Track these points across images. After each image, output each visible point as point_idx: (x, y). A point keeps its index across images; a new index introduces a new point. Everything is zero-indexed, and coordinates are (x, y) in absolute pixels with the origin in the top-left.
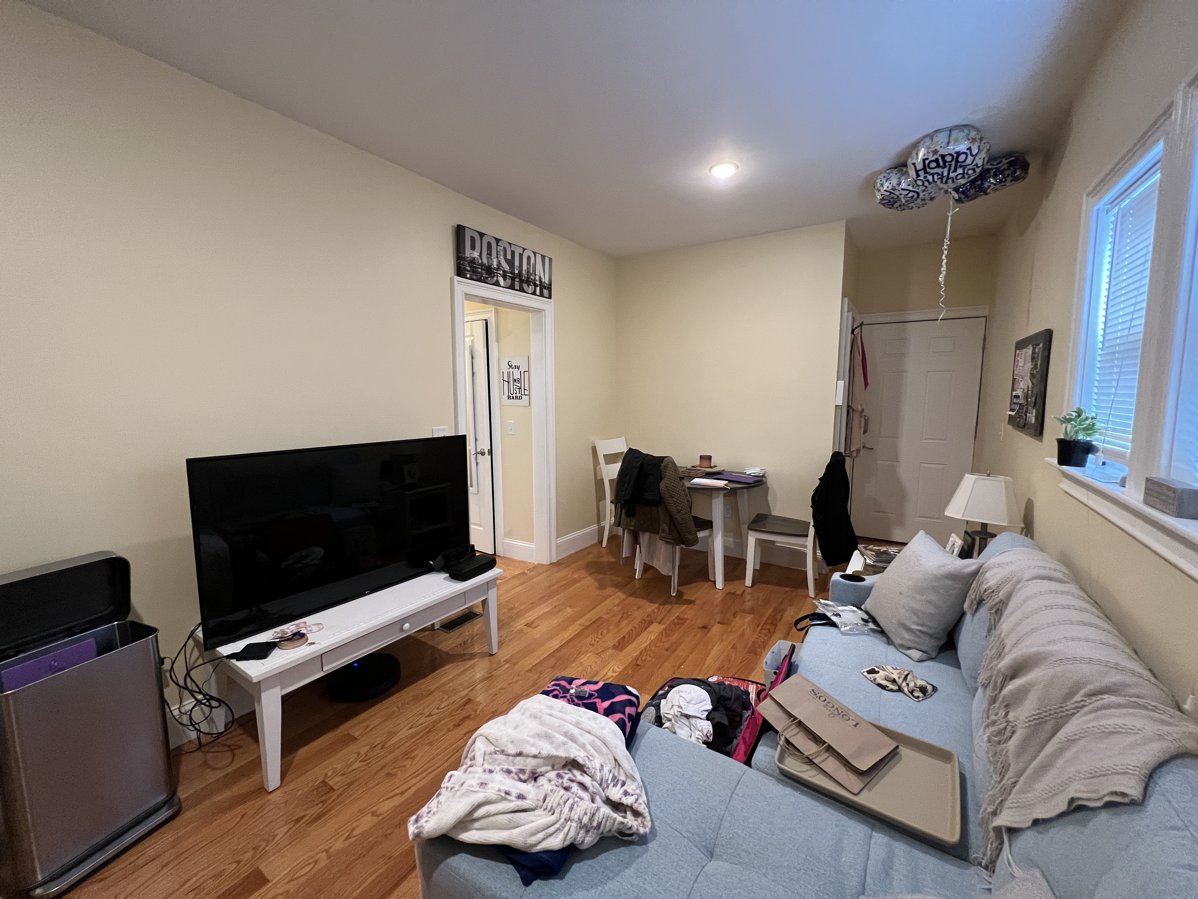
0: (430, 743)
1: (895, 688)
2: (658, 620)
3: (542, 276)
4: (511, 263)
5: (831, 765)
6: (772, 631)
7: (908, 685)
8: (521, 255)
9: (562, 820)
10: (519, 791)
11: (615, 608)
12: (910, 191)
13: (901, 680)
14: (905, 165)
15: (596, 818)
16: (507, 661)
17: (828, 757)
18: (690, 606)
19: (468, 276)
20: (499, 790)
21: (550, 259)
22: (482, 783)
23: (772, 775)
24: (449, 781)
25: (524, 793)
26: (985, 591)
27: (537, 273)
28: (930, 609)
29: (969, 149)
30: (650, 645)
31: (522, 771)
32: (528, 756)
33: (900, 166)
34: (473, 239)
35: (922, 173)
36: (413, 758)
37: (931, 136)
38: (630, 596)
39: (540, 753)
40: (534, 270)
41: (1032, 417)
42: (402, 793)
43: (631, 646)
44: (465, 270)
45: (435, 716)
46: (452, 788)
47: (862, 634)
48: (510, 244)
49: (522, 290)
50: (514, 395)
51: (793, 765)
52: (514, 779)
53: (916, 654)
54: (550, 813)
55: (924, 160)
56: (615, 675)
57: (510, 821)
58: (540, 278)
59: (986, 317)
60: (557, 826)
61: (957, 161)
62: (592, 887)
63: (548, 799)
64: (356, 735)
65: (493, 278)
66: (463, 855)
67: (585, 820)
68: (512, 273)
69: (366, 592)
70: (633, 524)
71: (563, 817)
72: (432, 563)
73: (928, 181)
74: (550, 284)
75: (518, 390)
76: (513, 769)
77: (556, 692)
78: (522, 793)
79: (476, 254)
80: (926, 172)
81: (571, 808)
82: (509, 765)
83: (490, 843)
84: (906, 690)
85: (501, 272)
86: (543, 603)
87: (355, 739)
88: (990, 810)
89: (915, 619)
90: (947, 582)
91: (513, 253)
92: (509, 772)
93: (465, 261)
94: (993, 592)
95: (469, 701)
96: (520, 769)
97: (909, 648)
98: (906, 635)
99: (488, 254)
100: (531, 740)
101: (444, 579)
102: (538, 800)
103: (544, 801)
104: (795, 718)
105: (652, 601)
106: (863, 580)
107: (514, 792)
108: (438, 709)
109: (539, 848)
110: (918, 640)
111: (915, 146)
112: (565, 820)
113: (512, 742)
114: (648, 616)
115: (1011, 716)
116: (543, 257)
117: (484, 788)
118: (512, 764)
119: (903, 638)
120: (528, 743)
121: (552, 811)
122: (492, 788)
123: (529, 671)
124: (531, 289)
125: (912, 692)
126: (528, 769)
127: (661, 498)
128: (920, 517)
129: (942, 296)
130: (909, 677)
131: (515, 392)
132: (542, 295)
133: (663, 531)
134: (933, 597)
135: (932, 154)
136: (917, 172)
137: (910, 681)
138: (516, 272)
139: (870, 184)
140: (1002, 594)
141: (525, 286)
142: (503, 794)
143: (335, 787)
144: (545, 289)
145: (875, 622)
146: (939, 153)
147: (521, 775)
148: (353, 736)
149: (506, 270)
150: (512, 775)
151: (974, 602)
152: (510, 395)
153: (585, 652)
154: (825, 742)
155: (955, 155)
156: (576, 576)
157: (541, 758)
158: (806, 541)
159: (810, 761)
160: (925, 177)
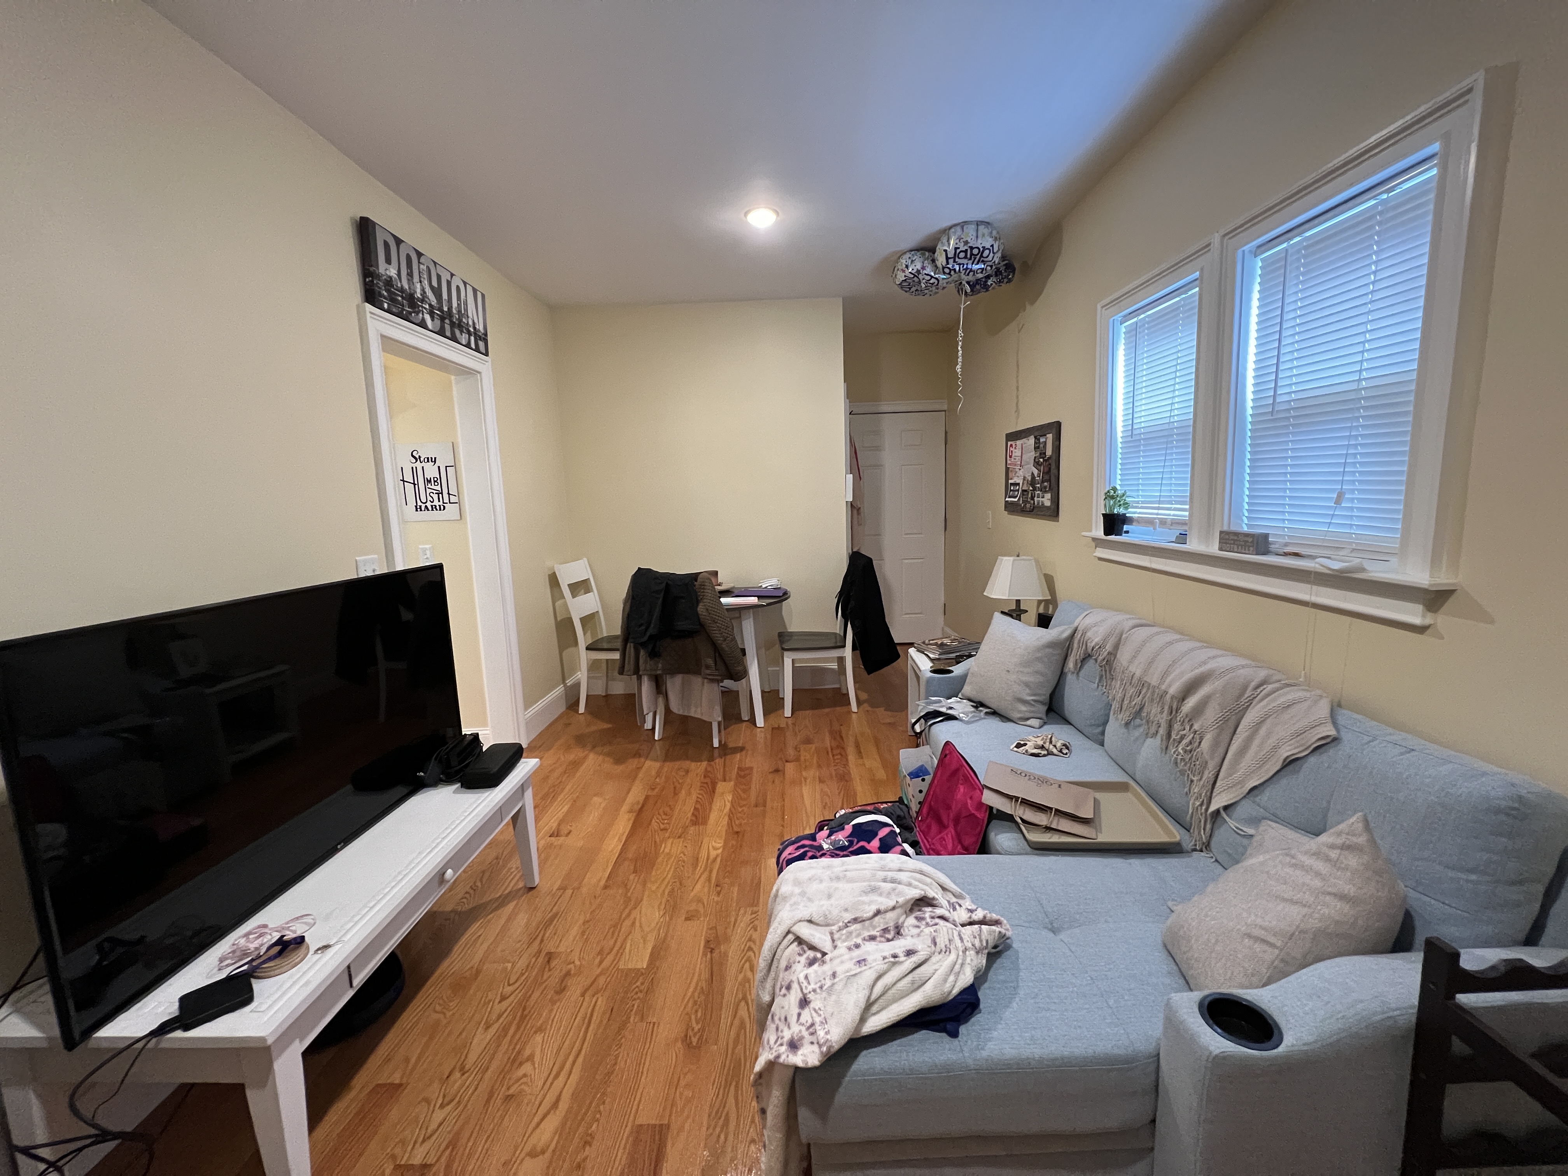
0: (540, 1030)
1: (1046, 752)
2: (720, 776)
3: (476, 321)
4: (437, 292)
5: (1065, 825)
6: (843, 754)
7: (1055, 746)
8: (449, 283)
9: (961, 953)
10: (904, 949)
11: (658, 780)
12: (932, 277)
13: (1048, 743)
14: (933, 250)
15: (983, 937)
16: (563, 888)
17: (1059, 820)
18: (744, 753)
19: (386, 306)
20: (884, 958)
21: (483, 296)
22: (859, 962)
23: (1026, 854)
24: (809, 983)
25: (911, 948)
26: (1093, 650)
27: (470, 315)
28: (1040, 679)
29: (992, 246)
30: (732, 805)
31: (886, 930)
32: (886, 911)
33: (928, 249)
34: (386, 245)
35: (951, 261)
36: (530, 1058)
37: (963, 225)
38: (665, 761)
39: (897, 902)
40: (466, 310)
43: (713, 816)
44: (381, 295)
46: (821, 987)
47: (981, 719)
48: (435, 263)
49: (454, 339)
50: (429, 504)
51: (1034, 837)
52: (880, 942)
53: (1035, 722)
54: (948, 953)
55: (956, 249)
56: (720, 851)
57: (913, 982)
58: (474, 323)
59: (945, 411)
60: (960, 961)
61: (982, 256)
62: (1010, 1003)
63: (938, 940)
64: (396, 1079)
65: (417, 313)
66: (864, 1053)
67: (977, 943)
68: (441, 310)
69: (339, 847)
70: (660, 665)
71: (961, 949)
72: (422, 774)
73: (955, 270)
74: (486, 334)
75: (435, 497)
76: (874, 933)
77: (810, 854)
78: (908, 948)
79: (393, 272)
80: (954, 261)
81: (961, 939)
82: (869, 931)
83: (904, 1016)
84: (1055, 751)
85: (427, 307)
86: (552, 802)
89: (1028, 691)
90: (1047, 650)
91: (439, 278)
92: (872, 938)
93: (379, 280)
94: (1100, 647)
95: (550, 956)
96: (883, 930)
97: (1028, 719)
98: (1023, 708)
99: (408, 274)
100: (865, 898)
101: (454, 792)
102: (929, 947)
103: (935, 944)
104: (1017, 798)
105: (699, 760)
106: (950, 672)
107: (900, 952)
108: (509, 985)
109: (956, 991)
110: (1032, 709)
111: (946, 231)
112: (963, 952)
113: (846, 910)
114: (705, 777)
115: (1196, 727)
116: (475, 291)
117: (865, 965)
118: (870, 928)
119: (1020, 712)
120: (864, 903)
121: (948, 950)
122: (875, 960)
123: (606, 887)
124: (465, 338)
125: (1061, 751)
126: (891, 924)
127: (702, 625)
128: (906, 614)
129: (960, 386)
130: (1053, 739)
131: (429, 498)
132: (477, 350)
133: (708, 667)
134: (1039, 667)
135: (963, 244)
136: (947, 258)
137: (1056, 742)
138: (446, 309)
139: (891, 263)
140: (1109, 647)
141: (457, 332)
142: (892, 960)
143: (431, 1160)
144: (480, 340)
145: (984, 706)
146: (969, 245)
147: (887, 936)
148: (392, 1084)
149: (433, 303)
150: (878, 939)
151: (1079, 661)
152: (419, 503)
153: (664, 840)
154: (1051, 809)
155: (981, 249)
156: (572, 757)
157: (898, 907)
158: (844, 652)
159: (1048, 829)
160: (953, 266)
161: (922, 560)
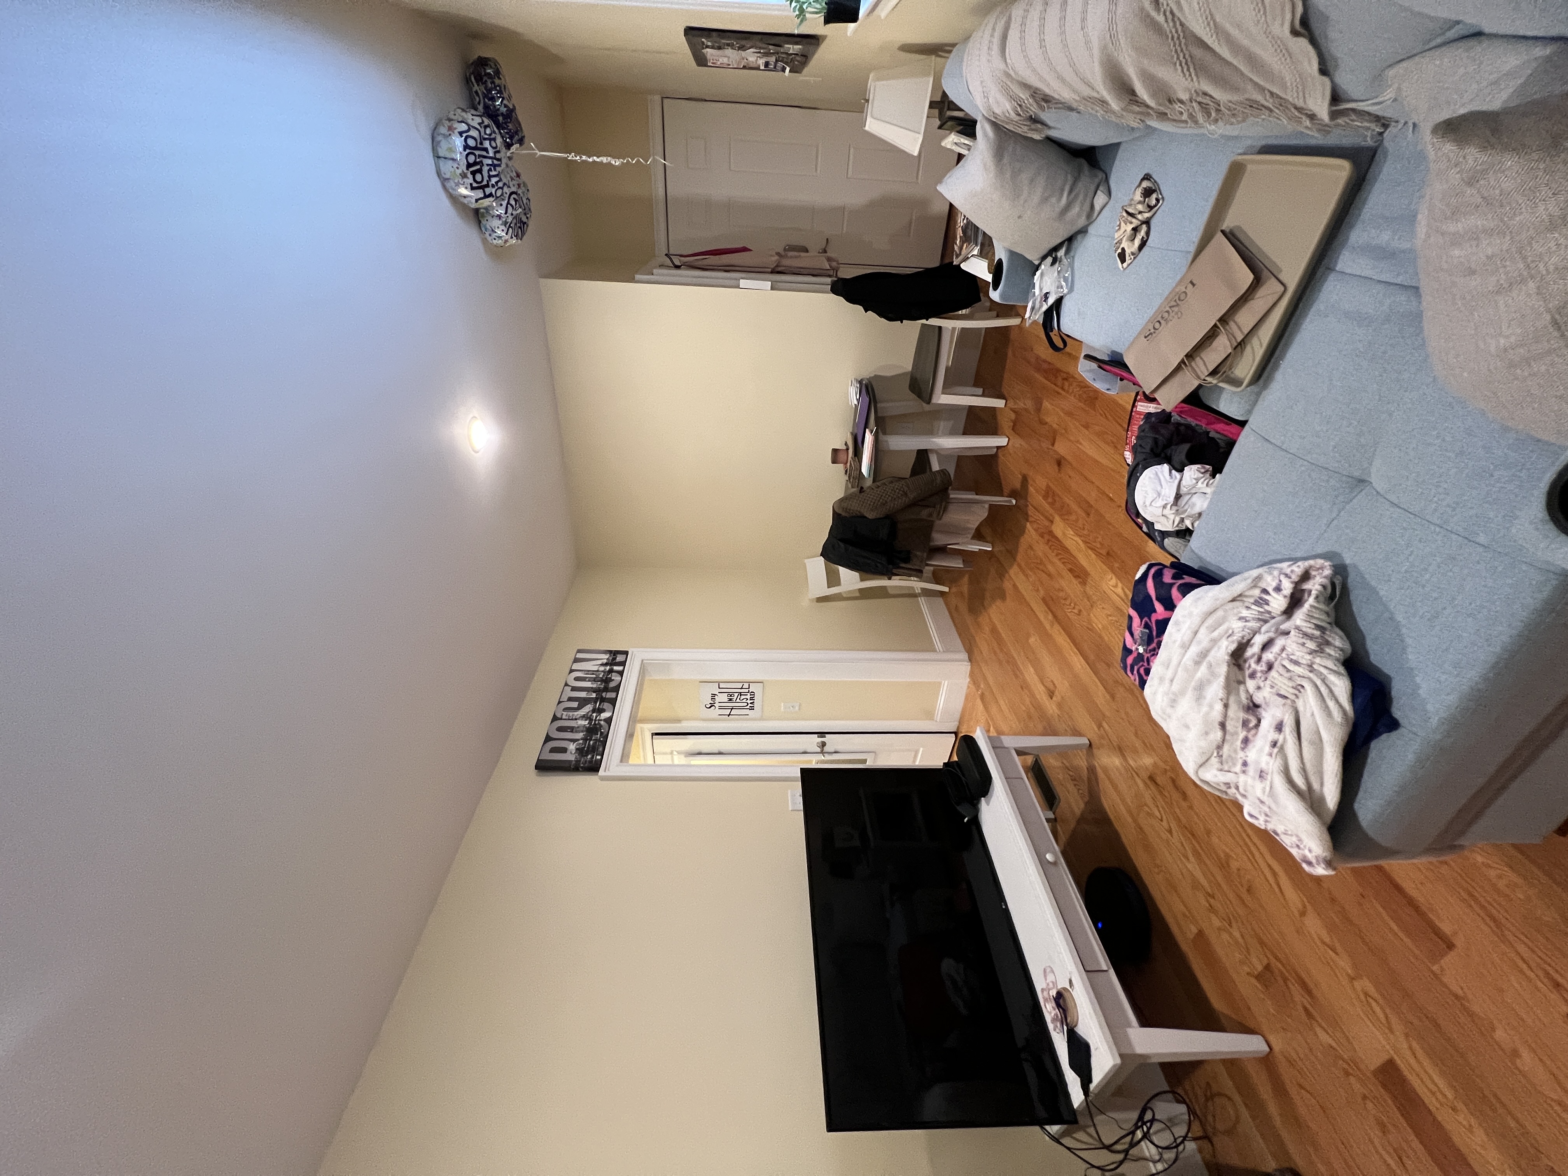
0: (1208, 832)
1: (1144, 228)
2: (1047, 523)
3: (600, 662)
4: (583, 702)
5: (1245, 319)
6: (1065, 376)
7: (1140, 212)
8: (574, 689)
9: (1311, 675)
10: (1272, 730)
11: (1031, 580)
12: (508, 203)
13: (1134, 220)
14: (477, 211)
15: (1310, 631)
16: (1100, 726)
17: (1235, 322)
18: (1030, 482)
19: (599, 757)
20: (1271, 755)
21: (579, 651)
22: (1260, 776)
23: (1259, 394)
24: (1257, 818)
25: (1274, 723)
26: (1019, 115)
27: (595, 668)
28: (1041, 181)
29: (461, 134)
30: (1080, 536)
31: (1245, 723)
32: (1225, 716)
33: (478, 216)
34: (554, 750)
35: (488, 191)
36: (1228, 856)
37: (444, 181)
38: (1015, 560)
39: (1221, 700)
40: (593, 672)
41: (794, 48)
42: (1275, 874)
43: (1084, 562)
44: (591, 762)
45: (1171, 825)
46: (1267, 815)
47: (1071, 266)
48: (559, 702)
49: (617, 689)
50: (749, 702)
51: (1245, 368)
52: (1256, 734)
53: (1100, 199)
54: (1302, 690)
55: (473, 188)
56: (1120, 585)
57: (1312, 743)
58: (602, 665)
59: (662, 98)
60: (1319, 682)
61: (476, 148)
62: (1402, 641)
63: (1283, 692)
64: (1195, 930)
65: (601, 726)
66: (1356, 806)
67: (1311, 645)
68: (595, 700)
69: (1004, 907)
70: (918, 553)
71: (1307, 673)
72: (966, 819)
73: (497, 183)
74: (610, 652)
75: (743, 697)
76: (1242, 734)
77: (1142, 671)
78: (1274, 726)
79: (572, 747)
80: (487, 186)
81: (1296, 663)
82: (1237, 740)
83: (1340, 769)
84: (1147, 215)
85: (594, 715)
86: (1022, 674)
87: (1200, 933)
88: (1308, 123)
89: (1054, 200)
90: (1006, 160)
91: (570, 699)
92: (1246, 741)
93: (580, 761)
94: (1020, 106)
95: (1151, 778)
96: (1243, 726)
97: (1092, 207)
98: (1076, 209)
99: (572, 732)
100: (1205, 709)
101: (988, 804)
102: (1284, 705)
103: (1286, 698)
104: (1183, 362)
105: (1022, 531)
106: (1000, 261)
107: (1273, 735)
108: (1162, 820)
109: (1347, 706)
110: (1081, 197)
111: (455, 200)
112: (1311, 671)
113: (1207, 733)
114: (1042, 537)
115: (1184, 97)
116: (576, 660)
117: (1267, 774)
118: (1235, 737)
119: (1079, 215)
120: (1207, 714)
121: (1299, 687)
122: (1268, 763)
123: (1113, 697)
124: (616, 676)
125: (1151, 208)
126: (1242, 715)
127: (887, 517)
128: (917, 178)
129: (638, 161)
130: (1130, 210)
131: (744, 701)
132: (623, 664)
133: (931, 515)
134: (1025, 177)
135: (465, 180)
136: (486, 197)
137: (1136, 209)
138: (594, 695)
139: (497, 253)
140: (1024, 95)
141: (612, 685)
142: (1276, 750)
143: (1265, 962)
144: (615, 659)
145: (1056, 249)
146: (465, 171)
147: (1251, 725)
148: (1197, 934)
149: (591, 709)
150: (1250, 736)
151: (1033, 126)
152: (748, 707)
153: (1090, 621)
154: (1215, 325)
155: (468, 151)
156: (987, 629)
157: (1228, 699)
158: (947, 328)
159: (1240, 346)
160: (493, 186)
161: (852, 150)
